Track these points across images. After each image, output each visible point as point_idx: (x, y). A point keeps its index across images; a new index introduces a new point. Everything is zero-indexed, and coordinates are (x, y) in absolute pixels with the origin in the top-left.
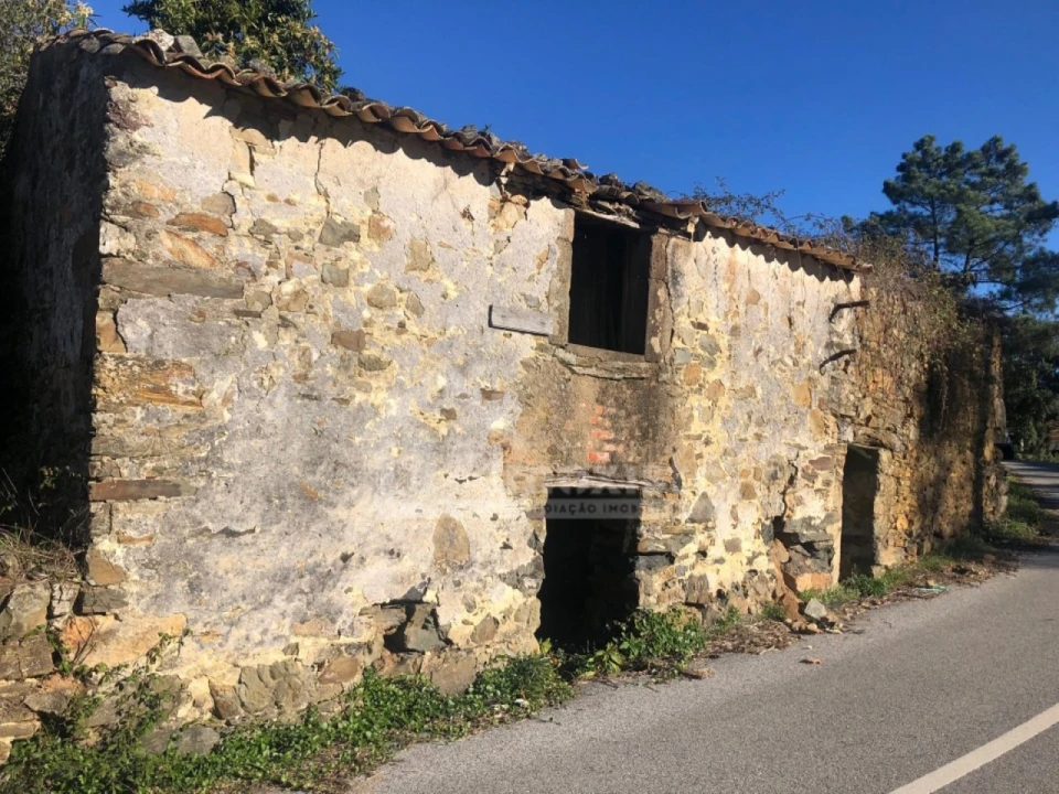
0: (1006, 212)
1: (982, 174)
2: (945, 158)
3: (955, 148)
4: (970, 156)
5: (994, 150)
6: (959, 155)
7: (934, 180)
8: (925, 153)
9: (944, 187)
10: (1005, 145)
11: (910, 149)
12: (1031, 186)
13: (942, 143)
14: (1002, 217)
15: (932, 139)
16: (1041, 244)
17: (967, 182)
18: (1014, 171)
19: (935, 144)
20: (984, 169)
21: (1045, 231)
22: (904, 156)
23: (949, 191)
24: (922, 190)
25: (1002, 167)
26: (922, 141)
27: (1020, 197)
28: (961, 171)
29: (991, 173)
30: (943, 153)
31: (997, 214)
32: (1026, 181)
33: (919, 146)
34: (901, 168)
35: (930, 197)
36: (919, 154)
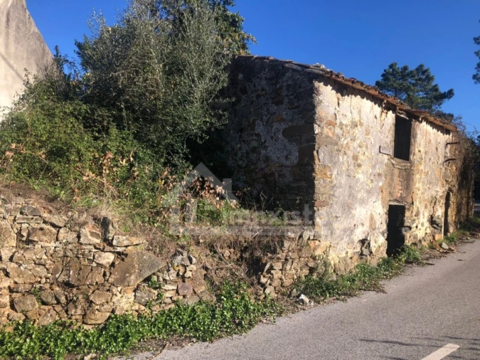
0: (425, 96)
1: (416, 80)
2: (402, 72)
3: (405, 68)
4: (411, 72)
5: (420, 69)
6: (407, 71)
7: (397, 81)
8: (393, 70)
9: (401, 84)
10: (425, 68)
11: (387, 68)
12: (436, 85)
13: (400, 66)
14: (423, 98)
15: (396, 64)
16: (438, 109)
17: (410, 83)
18: (429, 79)
19: (397, 66)
20: (416, 77)
21: (441, 104)
22: (385, 71)
23: (404, 86)
24: (392, 85)
25: (424, 77)
26: (392, 64)
27: (431, 90)
28: (407, 78)
29: (420, 79)
30: (400, 70)
31: (421, 96)
32: (433, 84)
33: (391, 67)
34: (383, 75)
35: (396, 89)
36: (391, 70)
